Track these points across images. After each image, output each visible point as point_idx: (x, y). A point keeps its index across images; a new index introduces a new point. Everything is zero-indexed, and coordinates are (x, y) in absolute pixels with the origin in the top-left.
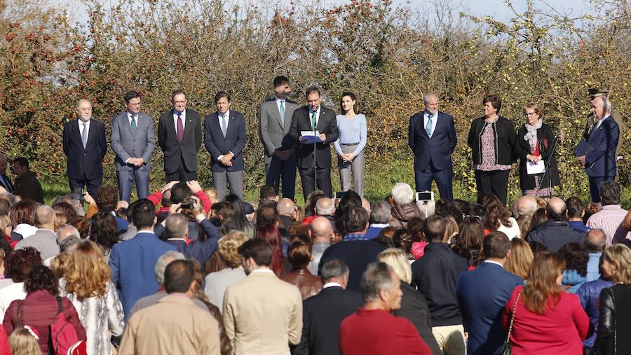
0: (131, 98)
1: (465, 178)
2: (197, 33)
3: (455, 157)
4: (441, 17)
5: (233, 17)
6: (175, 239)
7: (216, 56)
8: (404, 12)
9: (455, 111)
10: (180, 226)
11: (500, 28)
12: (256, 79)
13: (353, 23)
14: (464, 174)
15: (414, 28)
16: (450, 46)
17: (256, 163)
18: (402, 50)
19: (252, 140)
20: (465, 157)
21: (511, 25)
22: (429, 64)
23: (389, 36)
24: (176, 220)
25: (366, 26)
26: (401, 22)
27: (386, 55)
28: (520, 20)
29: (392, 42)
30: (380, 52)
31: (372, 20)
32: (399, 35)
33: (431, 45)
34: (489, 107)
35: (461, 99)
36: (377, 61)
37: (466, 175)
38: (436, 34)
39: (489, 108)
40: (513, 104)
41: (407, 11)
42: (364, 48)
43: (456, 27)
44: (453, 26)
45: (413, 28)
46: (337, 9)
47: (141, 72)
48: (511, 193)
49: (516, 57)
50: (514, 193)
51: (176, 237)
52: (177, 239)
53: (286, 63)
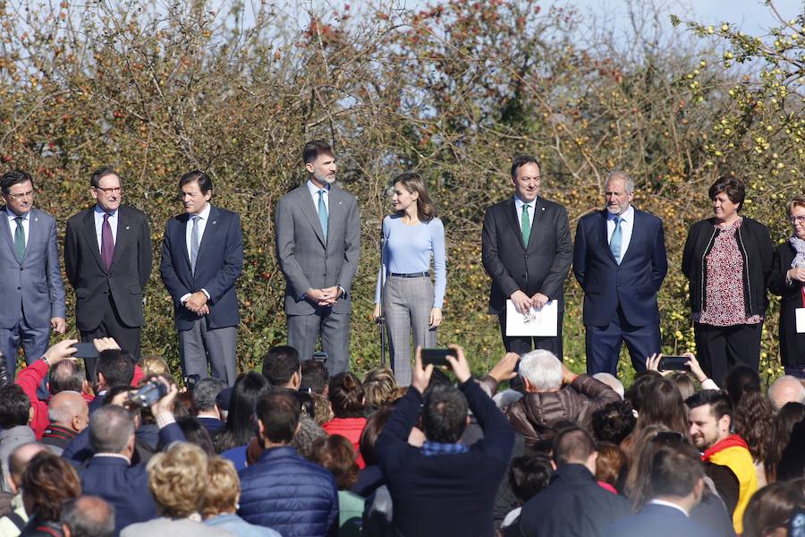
0: (11, 184)
1: (679, 342)
2: (155, 56)
3: (663, 299)
4: (638, 24)
5: (231, 24)
6: (107, 455)
7: (192, 101)
8: (566, 14)
9: (665, 210)
10: (118, 430)
11: (748, 48)
12: (271, 145)
13: (464, 38)
14: (678, 333)
15: (585, 47)
16: (657, 82)
17: (271, 312)
18: (560, 90)
19: (262, 267)
20: (679, 301)
21: (770, 42)
22: (612, 118)
23: (536, 63)
24: (110, 418)
25: (489, 42)
26: (560, 36)
27: (529, 100)
28: (788, 31)
29: (543, 72)
30: (517, 93)
31: (502, 29)
32: (554, 59)
33: (617, 79)
34: (725, 203)
35: (674, 187)
36: (511, 112)
37: (681, 337)
38: (628, 59)
39: (724, 205)
40: (774, 196)
41: (571, 13)
42: (486, 86)
43: (669, 46)
44: (663, 44)
45: (582, 46)
46: (433, 9)
47: (47, 132)
48: (770, 371)
49: (781, 105)
50: (775, 372)
51: (109, 450)
52: (111, 455)
53: (329, 115)
